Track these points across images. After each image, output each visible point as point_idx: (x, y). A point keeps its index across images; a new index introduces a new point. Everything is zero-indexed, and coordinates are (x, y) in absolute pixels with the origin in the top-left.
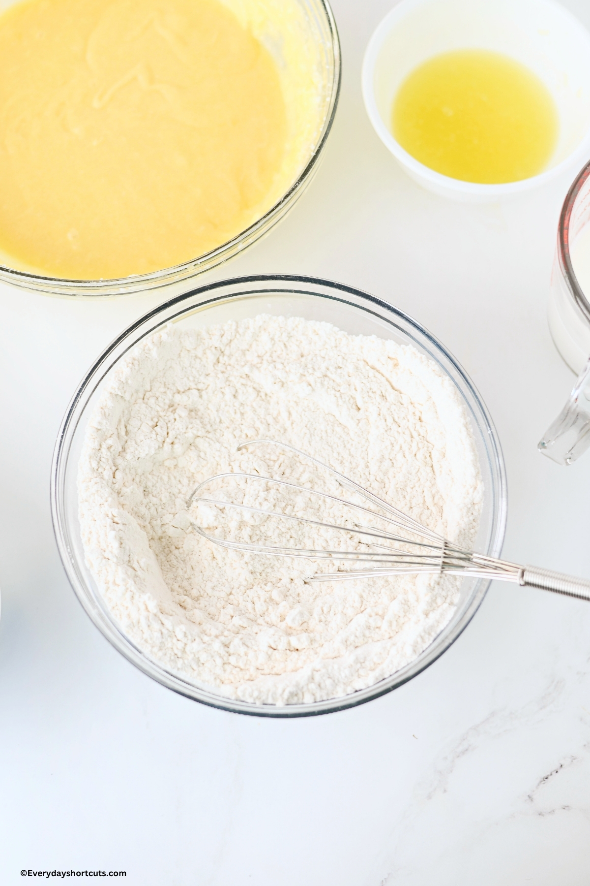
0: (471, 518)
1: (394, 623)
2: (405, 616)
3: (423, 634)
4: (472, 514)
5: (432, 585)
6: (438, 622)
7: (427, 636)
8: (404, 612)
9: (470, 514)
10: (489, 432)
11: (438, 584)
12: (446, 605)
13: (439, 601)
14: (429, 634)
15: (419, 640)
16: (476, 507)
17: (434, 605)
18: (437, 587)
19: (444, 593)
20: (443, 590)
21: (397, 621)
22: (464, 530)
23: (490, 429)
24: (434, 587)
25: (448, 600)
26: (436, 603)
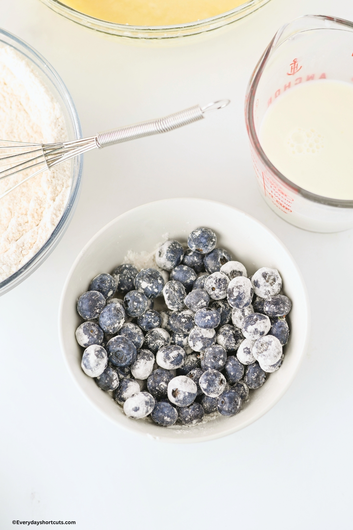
0: (59, 128)
1: (35, 215)
2: (40, 208)
3: (55, 212)
4: (59, 125)
5: (49, 180)
6: (62, 201)
7: (58, 212)
8: (39, 205)
9: (57, 126)
10: (45, 66)
11: (54, 177)
12: (64, 189)
13: (59, 188)
14: (60, 211)
15: (54, 216)
16: (60, 120)
17: (57, 192)
18: (53, 180)
19: (60, 182)
20: (58, 180)
21: (37, 213)
22: (58, 137)
23: (45, 64)
24: (52, 181)
25: (65, 185)
26: (58, 191)
